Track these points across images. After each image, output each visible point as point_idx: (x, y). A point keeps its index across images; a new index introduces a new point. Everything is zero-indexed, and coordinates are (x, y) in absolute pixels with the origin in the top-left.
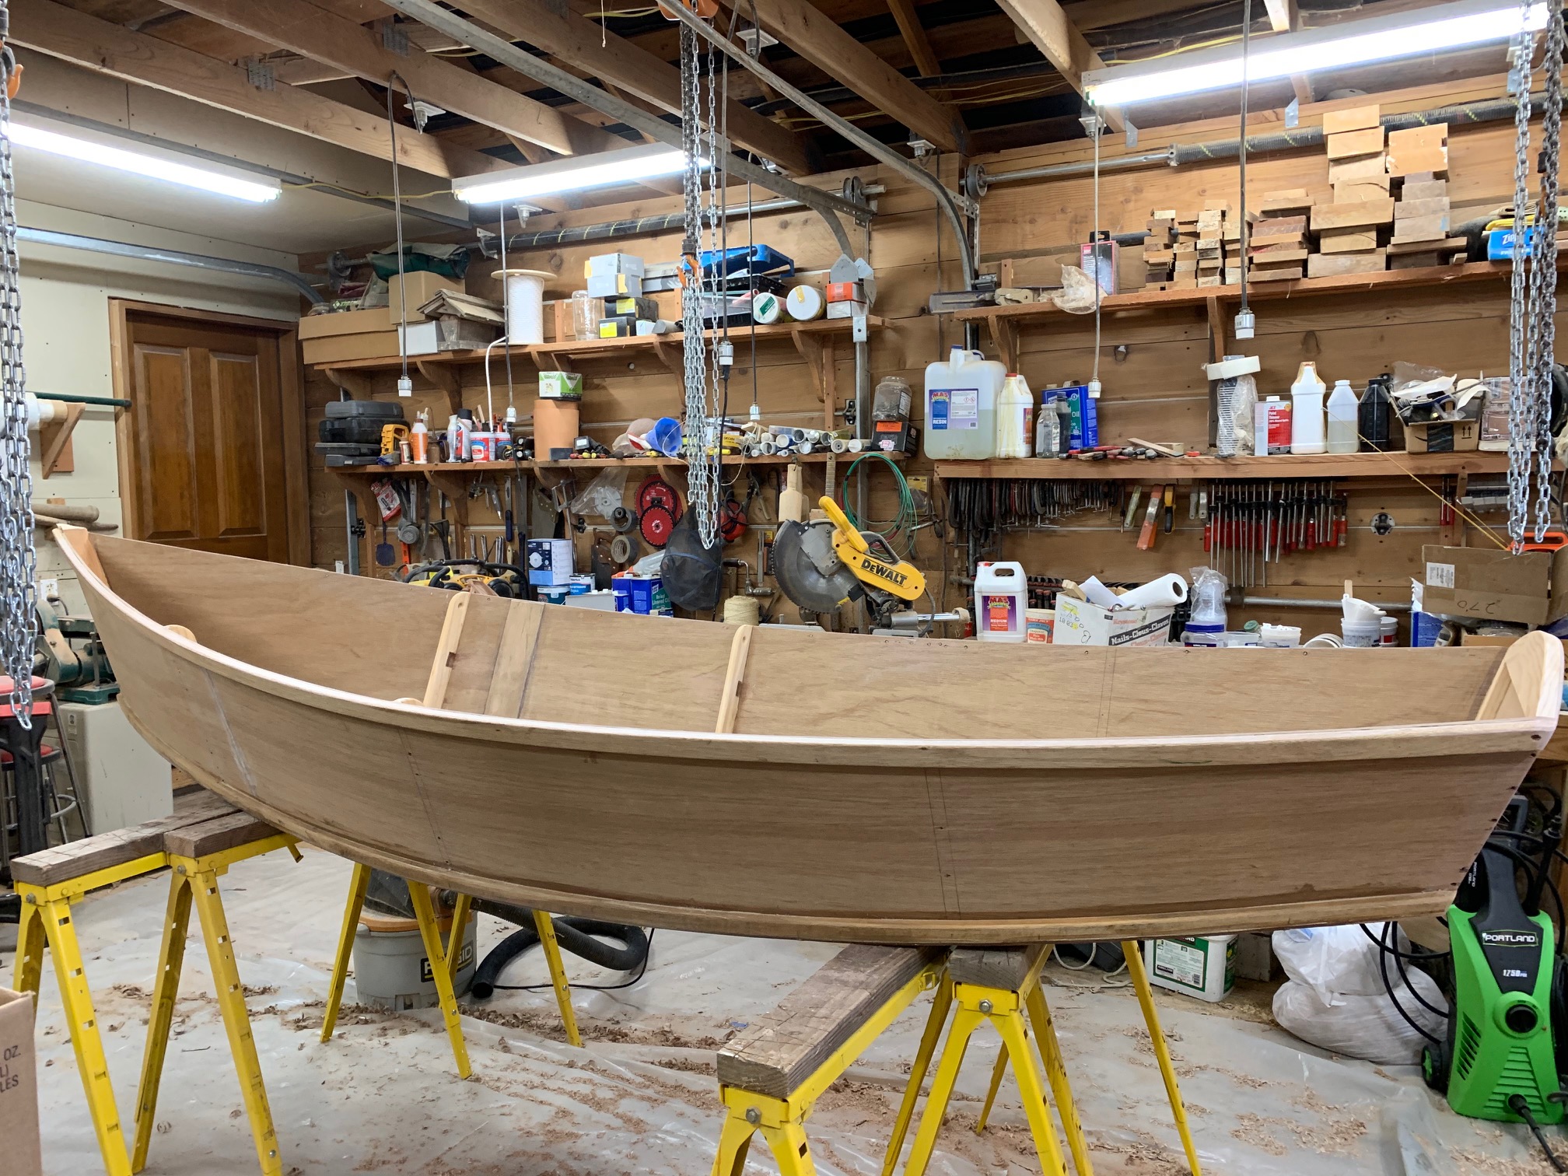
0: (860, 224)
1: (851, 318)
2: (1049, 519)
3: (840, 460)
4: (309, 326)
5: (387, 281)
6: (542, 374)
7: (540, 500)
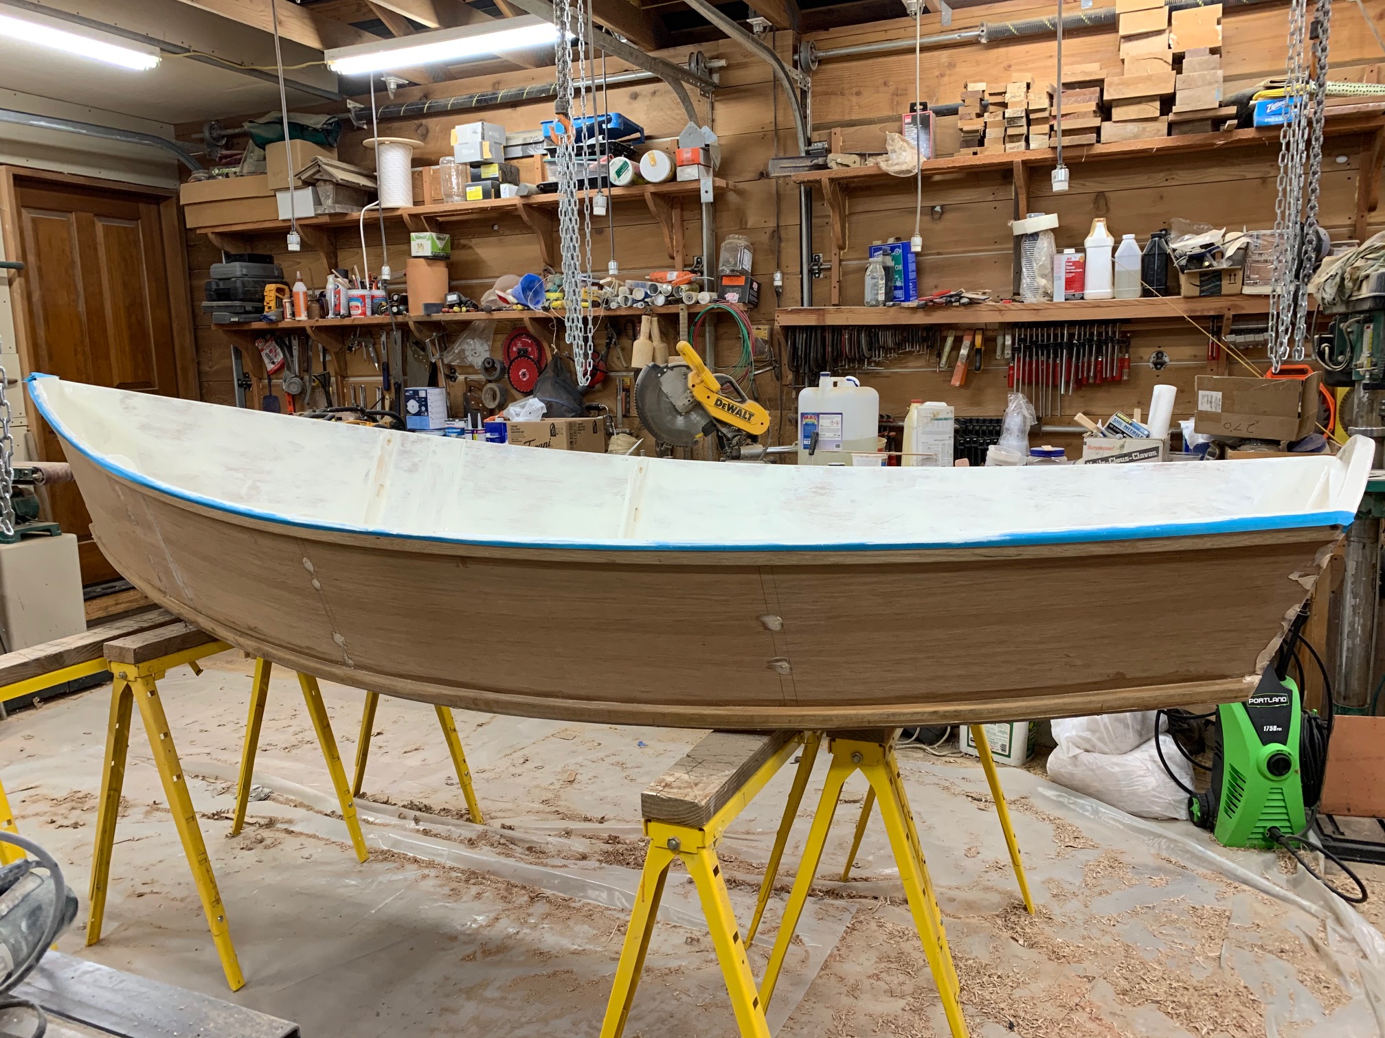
0: (704, 95)
1: (698, 180)
2: (875, 362)
3: (692, 311)
4: (190, 192)
5: (264, 149)
6: (413, 235)
7: (414, 352)
